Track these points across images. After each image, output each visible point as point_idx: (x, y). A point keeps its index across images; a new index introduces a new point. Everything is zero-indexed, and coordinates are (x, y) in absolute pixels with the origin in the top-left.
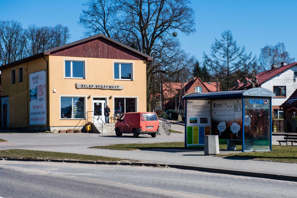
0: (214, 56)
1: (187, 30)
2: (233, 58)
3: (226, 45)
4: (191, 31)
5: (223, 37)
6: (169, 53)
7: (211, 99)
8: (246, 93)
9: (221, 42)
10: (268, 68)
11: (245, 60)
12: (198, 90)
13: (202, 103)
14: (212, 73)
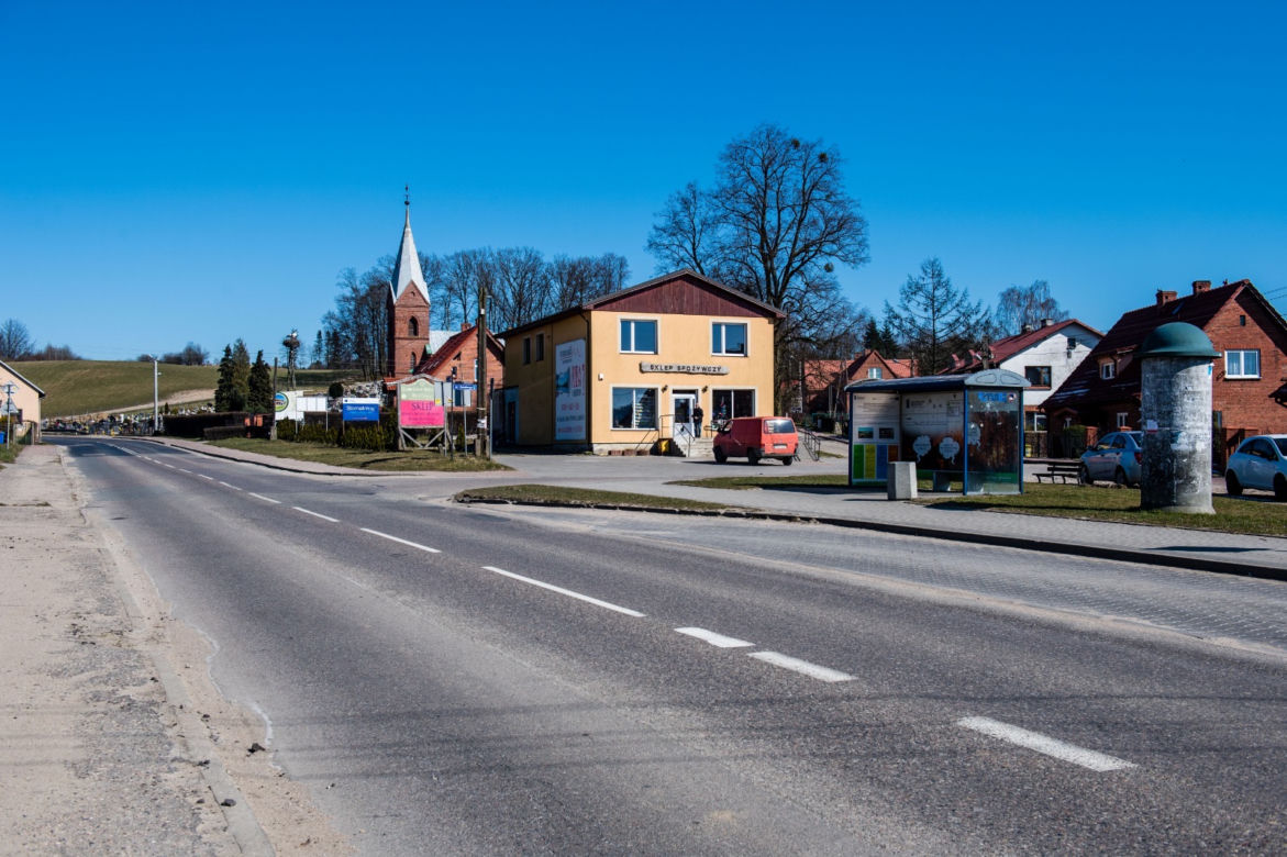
0: (906, 309)
1: (855, 260)
2: (943, 312)
3: (930, 288)
4: (862, 260)
5: (925, 272)
6: (817, 304)
7: (900, 391)
8: (971, 380)
9: (921, 282)
10: (1014, 330)
11: (967, 315)
12: (874, 374)
13: (882, 398)
14: (901, 341)
